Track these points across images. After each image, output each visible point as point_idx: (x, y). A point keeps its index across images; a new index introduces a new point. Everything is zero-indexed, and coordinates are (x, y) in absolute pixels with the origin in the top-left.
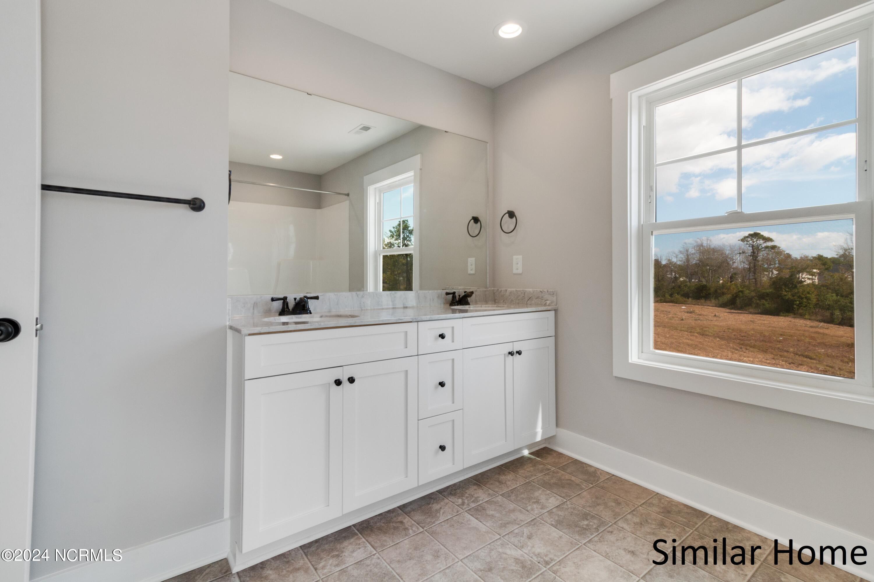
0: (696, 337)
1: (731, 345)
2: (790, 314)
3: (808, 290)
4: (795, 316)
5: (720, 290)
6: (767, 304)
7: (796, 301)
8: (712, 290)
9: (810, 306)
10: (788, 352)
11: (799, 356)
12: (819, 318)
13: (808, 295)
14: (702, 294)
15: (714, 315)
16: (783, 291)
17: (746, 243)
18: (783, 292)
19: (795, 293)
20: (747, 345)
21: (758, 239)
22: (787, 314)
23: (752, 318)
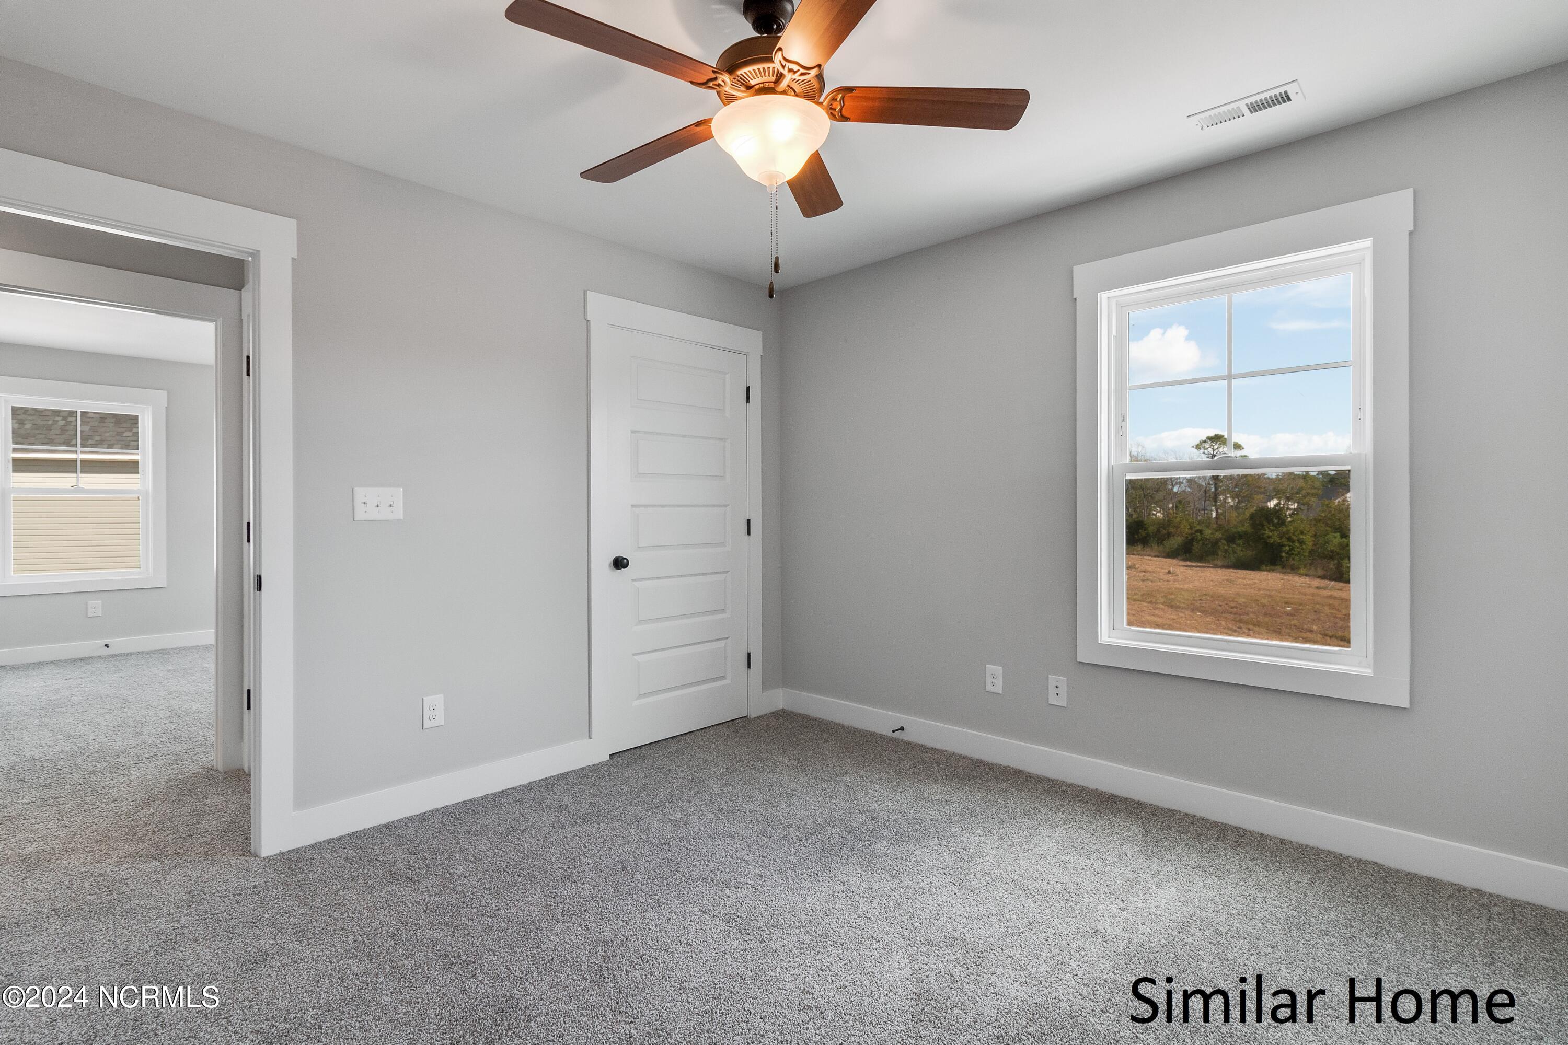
0: (1162, 609)
1: (1223, 623)
2: (1276, 568)
3: (1302, 528)
4: (1284, 570)
5: (1164, 529)
6: (1241, 551)
7: (1284, 546)
8: (1152, 529)
9: (1304, 554)
10: (1311, 631)
11: (1331, 637)
12: (1320, 572)
13: (1301, 537)
14: (1136, 536)
15: (1167, 571)
16: (1265, 531)
17: (1202, 450)
18: (1267, 532)
19: (1283, 533)
20: (1246, 623)
21: (1220, 444)
22: (1272, 567)
23: (1225, 575)
